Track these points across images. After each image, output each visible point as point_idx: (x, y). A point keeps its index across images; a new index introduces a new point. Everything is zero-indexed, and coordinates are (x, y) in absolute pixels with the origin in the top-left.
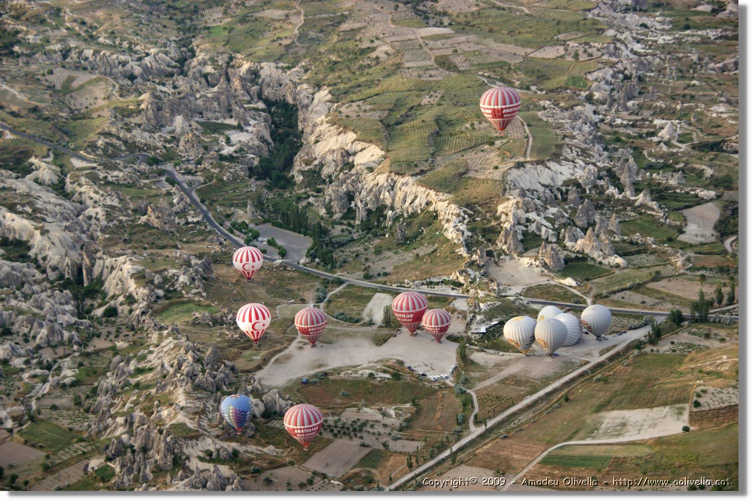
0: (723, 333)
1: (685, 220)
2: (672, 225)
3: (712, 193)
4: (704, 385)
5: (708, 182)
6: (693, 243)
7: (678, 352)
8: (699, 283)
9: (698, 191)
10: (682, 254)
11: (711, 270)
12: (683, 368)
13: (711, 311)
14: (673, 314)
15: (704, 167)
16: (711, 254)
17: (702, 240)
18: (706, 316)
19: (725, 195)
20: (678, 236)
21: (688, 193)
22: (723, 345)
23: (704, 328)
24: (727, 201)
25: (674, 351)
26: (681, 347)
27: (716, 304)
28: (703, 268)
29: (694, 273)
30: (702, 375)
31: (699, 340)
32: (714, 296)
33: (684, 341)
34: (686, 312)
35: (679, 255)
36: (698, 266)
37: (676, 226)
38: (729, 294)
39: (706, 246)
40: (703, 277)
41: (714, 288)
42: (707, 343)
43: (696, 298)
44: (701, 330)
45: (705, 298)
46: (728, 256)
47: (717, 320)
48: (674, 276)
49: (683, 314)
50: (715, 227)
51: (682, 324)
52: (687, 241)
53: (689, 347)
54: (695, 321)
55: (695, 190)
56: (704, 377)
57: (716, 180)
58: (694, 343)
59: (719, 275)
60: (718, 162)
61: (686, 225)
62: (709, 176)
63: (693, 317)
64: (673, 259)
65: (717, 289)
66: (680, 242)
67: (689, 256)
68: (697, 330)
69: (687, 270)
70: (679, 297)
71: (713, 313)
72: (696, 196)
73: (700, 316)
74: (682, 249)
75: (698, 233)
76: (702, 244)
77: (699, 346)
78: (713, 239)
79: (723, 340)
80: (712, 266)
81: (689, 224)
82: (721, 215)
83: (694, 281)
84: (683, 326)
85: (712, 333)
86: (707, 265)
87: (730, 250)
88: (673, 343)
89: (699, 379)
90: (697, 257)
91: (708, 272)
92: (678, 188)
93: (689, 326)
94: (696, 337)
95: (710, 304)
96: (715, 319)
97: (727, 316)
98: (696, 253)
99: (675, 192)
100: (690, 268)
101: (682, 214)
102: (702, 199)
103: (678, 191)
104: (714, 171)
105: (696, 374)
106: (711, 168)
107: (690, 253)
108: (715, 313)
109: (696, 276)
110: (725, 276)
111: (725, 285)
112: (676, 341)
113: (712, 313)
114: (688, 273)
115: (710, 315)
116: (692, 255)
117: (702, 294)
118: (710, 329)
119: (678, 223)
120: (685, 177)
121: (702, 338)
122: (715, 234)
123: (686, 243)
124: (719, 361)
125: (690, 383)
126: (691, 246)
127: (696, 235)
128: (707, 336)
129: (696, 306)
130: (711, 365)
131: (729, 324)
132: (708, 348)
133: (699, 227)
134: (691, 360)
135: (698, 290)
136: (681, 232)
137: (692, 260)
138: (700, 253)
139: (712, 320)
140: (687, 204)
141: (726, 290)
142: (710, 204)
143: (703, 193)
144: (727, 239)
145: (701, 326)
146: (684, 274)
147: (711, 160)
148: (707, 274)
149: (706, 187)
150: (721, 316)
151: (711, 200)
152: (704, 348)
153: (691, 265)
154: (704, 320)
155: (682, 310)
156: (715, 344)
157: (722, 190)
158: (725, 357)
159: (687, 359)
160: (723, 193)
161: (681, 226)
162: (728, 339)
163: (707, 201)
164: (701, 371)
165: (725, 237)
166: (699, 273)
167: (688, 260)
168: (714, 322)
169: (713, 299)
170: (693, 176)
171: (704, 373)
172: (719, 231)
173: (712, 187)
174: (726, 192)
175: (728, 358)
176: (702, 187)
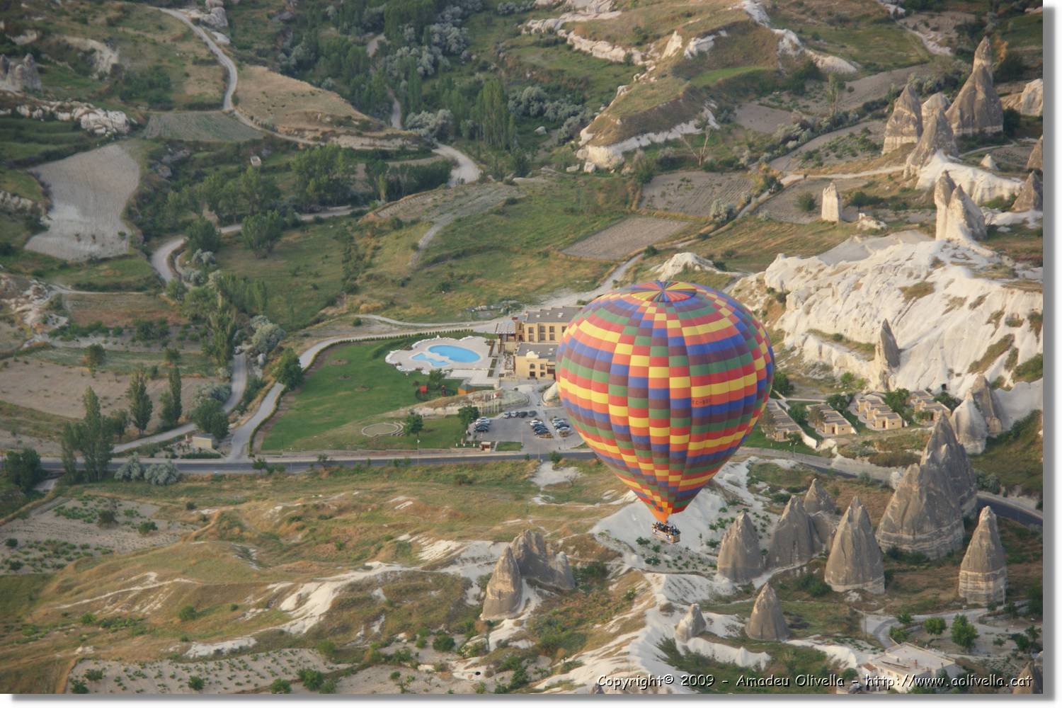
0: (149, 508)
1: (47, 194)
2: (12, 207)
3: (118, 119)
4: (96, 658)
5: (105, 86)
6: (69, 257)
7: (27, 569)
8: (86, 370)
9: (78, 112)
10: (38, 292)
11: (119, 332)
12: (40, 612)
13: (118, 449)
14: (15, 460)
15: (93, 44)
16: (117, 287)
17: (95, 249)
18: (105, 463)
19: (152, 123)
20: (27, 239)
21: (51, 117)
22: (148, 541)
23: (99, 497)
24: (158, 140)
25: (16, 566)
26: (37, 554)
27: (132, 429)
28: (98, 329)
29: (73, 344)
30: (91, 629)
31: (85, 531)
32: (127, 406)
33: (44, 537)
34: (51, 454)
35: (29, 292)
36: (84, 324)
37: (23, 210)
38: (165, 399)
39: (105, 266)
40: (97, 355)
41: (126, 386)
42: (106, 538)
43: (78, 413)
44: (91, 504)
45: (103, 412)
46: (164, 294)
47: (135, 472)
48: (17, 353)
49: (43, 459)
50: (129, 215)
51: (40, 489)
52: (53, 252)
53: (57, 553)
54: (75, 478)
55: (70, 110)
56: (96, 634)
57: (128, 81)
58: (72, 540)
59: (140, 347)
60: (130, 31)
61: (49, 208)
62: (108, 70)
63: (70, 466)
64: (14, 307)
65: (135, 387)
66: (34, 256)
67: (59, 297)
68: (79, 504)
69: (53, 334)
70: (33, 413)
71: (123, 454)
72: (76, 125)
73: (91, 465)
74: (39, 275)
75: (81, 230)
76: (94, 261)
77: (85, 547)
78: (123, 247)
79: (149, 528)
80: (121, 323)
81: (57, 204)
82: (144, 179)
83: (74, 365)
84: (42, 495)
85: (121, 510)
86: (107, 319)
87: (167, 275)
88: (12, 544)
89: (83, 642)
90: (82, 298)
91: (111, 340)
92: (22, 102)
93: (58, 493)
94: (78, 523)
95: (117, 428)
96: (129, 469)
97: (161, 460)
98: (78, 286)
99: (16, 115)
100: (63, 329)
101: (37, 176)
102: (92, 133)
103: (25, 110)
104: (120, 57)
105: (74, 627)
106: (114, 49)
107: (63, 288)
108: (130, 452)
109: (79, 350)
110: (155, 350)
111: (155, 374)
112: (20, 537)
113: (120, 455)
114: (57, 342)
115: (114, 460)
116: (68, 291)
117: (93, 402)
118: (113, 500)
119: (27, 203)
120: (41, 71)
121: (93, 526)
122: (128, 232)
123: (49, 260)
124: (138, 588)
125: (58, 656)
126: (64, 266)
127: (78, 237)
128: (108, 519)
129: (77, 437)
130: (115, 600)
131: (166, 483)
132: (108, 552)
133: (84, 212)
134: (63, 589)
135: (84, 392)
136: (37, 227)
137: (68, 305)
138: (90, 287)
139: (120, 472)
140: (51, 148)
141: (158, 389)
142: (112, 149)
143: (92, 117)
144: (159, 245)
145: (92, 492)
146: (45, 347)
147: (111, 23)
148: (107, 343)
149: (100, 100)
150: (144, 460)
151: (116, 137)
152: (98, 554)
153: (64, 321)
154: (99, 473)
155: (38, 449)
156: (126, 540)
157: (143, 109)
158: (153, 575)
159: (54, 585)
160: (147, 118)
161: (35, 210)
162: (161, 524)
163: (106, 141)
164: (88, 620)
165: (154, 241)
166: (85, 343)
167: (57, 306)
168: (127, 478)
169: (124, 415)
170: (64, 70)
171: (98, 624)
172: (140, 225)
173: (116, 100)
174: (154, 114)
175: (161, 579)
176: (90, 100)
